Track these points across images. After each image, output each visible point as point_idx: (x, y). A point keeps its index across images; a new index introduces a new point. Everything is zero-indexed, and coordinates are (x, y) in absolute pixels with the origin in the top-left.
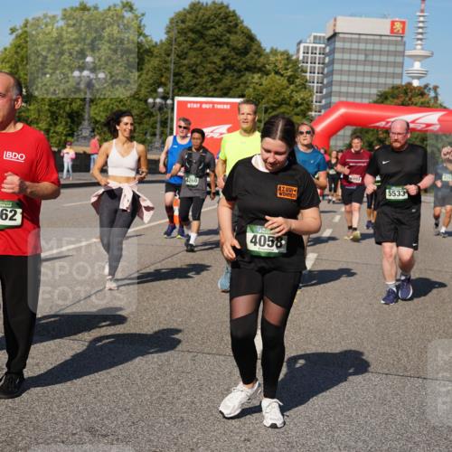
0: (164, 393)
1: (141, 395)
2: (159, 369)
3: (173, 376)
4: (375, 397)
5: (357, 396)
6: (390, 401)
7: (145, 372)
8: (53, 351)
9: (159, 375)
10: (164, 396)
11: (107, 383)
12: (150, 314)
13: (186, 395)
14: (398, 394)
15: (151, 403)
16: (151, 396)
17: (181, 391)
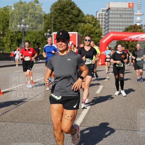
0: (43, 141)
2: (43, 132)
3: (48, 134)
4: (122, 139)
5: (115, 139)
6: (127, 141)
7: (37, 133)
8: (4, 127)
9: (42, 134)
11: (22, 138)
13: (52, 142)
14: (130, 138)
17: (50, 140)
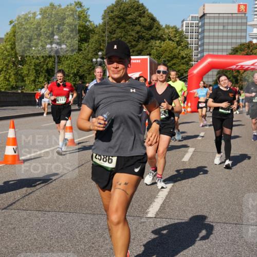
0: (93, 244)
1: (78, 245)
2: (92, 227)
3: (100, 231)
6: (237, 242)
7: (82, 230)
8: (25, 219)
9: (91, 232)
10: (93, 245)
11: (57, 239)
12: (88, 192)
13: (107, 244)
15: (85, 250)
16: (85, 246)
17: (104, 241)
